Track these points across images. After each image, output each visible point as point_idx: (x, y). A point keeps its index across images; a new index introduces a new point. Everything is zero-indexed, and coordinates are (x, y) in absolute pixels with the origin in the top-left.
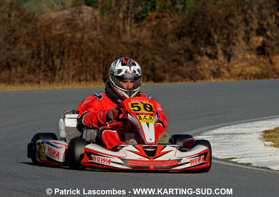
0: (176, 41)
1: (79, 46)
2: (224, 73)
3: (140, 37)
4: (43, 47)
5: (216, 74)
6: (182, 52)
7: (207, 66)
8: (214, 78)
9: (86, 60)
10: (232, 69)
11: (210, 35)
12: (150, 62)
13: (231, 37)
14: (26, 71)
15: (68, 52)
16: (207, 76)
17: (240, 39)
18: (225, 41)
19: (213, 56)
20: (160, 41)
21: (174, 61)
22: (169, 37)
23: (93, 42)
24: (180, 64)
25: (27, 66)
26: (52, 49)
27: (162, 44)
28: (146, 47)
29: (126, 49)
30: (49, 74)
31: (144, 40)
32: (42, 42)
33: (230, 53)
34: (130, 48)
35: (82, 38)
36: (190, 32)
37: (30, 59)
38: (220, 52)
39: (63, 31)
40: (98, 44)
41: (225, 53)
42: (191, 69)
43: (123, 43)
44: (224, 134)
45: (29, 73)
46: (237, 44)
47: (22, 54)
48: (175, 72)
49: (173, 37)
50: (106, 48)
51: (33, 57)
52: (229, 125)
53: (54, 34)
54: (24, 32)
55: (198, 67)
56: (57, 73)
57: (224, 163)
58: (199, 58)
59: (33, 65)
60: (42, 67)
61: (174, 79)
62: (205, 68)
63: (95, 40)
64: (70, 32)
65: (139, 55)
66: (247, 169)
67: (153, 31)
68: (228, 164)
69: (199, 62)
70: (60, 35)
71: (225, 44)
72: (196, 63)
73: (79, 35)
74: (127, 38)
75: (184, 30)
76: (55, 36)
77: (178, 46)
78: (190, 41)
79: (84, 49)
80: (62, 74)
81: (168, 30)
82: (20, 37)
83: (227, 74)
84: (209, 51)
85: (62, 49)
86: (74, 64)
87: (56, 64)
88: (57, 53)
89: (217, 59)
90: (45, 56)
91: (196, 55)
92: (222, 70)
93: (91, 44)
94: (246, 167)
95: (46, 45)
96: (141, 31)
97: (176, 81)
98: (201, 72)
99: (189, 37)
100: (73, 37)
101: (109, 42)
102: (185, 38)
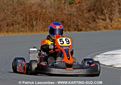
0: (87, 13)
1: (44, 15)
2: (109, 27)
3: (71, 12)
4: (28, 16)
5: (106, 28)
6: (90, 18)
7: (101, 24)
8: (105, 29)
9: (47, 21)
10: (113, 25)
11: (103, 10)
12: (76, 22)
13: (112, 11)
14: (21, 27)
15: (39, 18)
16: (102, 28)
17: (116, 12)
18: (110, 13)
19: (104, 20)
20: (80, 13)
21: (87, 22)
22: (84, 11)
23: (50, 13)
24: (89, 23)
25: (21, 25)
26: (32, 17)
27: (82, 14)
28: (74, 16)
29: (65, 17)
30: (31, 28)
31: (73, 12)
32: (28, 14)
33: (112, 18)
34: (67, 16)
35: (46, 12)
36: (94, 9)
37: (22, 21)
38: (107, 18)
39: (37, 9)
40: (53, 15)
41: (110, 18)
42: (94, 25)
43: (64, 14)
44: (109, 55)
45: (22, 27)
46: (115, 14)
47: (19, 19)
48: (87, 27)
49: (86, 11)
50: (56, 16)
51: (24, 21)
52: (111, 50)
54: (20, 9)
55: (98, 25)
56: (34, 27)
57: (109, 67)
58: (98, 20)
59: (23, 24)
60: (28, 25)
61: (87, 30)
62: (100, 25)
63: (52, 13)
64: (40, 10)
65: (71, 19)
67: (77, 9)
68: (111, 68)
69: (98, 22)
70: (36, 11)
71: (109, 14)
72: (97, 23)
73: (44, 11)
74: (66, 12)
75: (91, 8)
76: (34, 11)
77: (89, 16)
78: (94, 13)
79: (47, 17)
80: (37, 28)
81: (84, 8)
82: (18, 12)
83: (111, 28)
84: (102, 18)
85: (36, 17)
86: (42, 24)
87: (34, 23)
88: (34, 18)
89: (106, 21)
90: (29, 20)
91: (96, 19)
93: (49, 14)
94: (119, 69)
95: (29, 15)
96: (72, 9)
97: (88, 31)
98: (99, 27)
99: (93, 11)
100: (42, 12)
101: (58, 13)
102: (92, 12)
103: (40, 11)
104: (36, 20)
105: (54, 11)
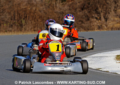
0: (81, 11)
1: (34, 14)
2: (104, 27)
3: (63, 10)
4: (16, 14)
5: (100, 28)
6: (84, 17)
7: (96, 24)
9: (37, 20)
10: (108, 25)
11: (97, 8)
13: (107, 10)
14: (8, 26)
15: (28, 16)
17: (112, 10)
21: (80, 21)
22: (78, 10)
23: (41, 12)
24: (83, 22)
25: (9, 24)
26: (21, 15)
27: (74, 13)
29: (56, 15)
30: (19, 27)
31: (65, 11)
32: (16, 12)
33: (107, 17)
34: (59, 15)
35: (36, 10)
36: (88, 7)
37: (10, 20)
38: (102, 17)
40: (43, 13)
41: (104, 17)
43: (55, 12)
44: (97, 57)
46: (111, 13)
47: (6, 18)
48: (80, 27)
49: (80, 9)
50: (47, 15)
51: (12, 19)
52: (100, 53)
53: (22, 8)
54: (8, 7)
55: (92, 24)
56: (23, 27)
57: (95, 71)
59: (11, 23)
60: (16, 24)
61: (80, 30)
63: (42, 11)
64: (30, 7)
66: (106, 74)
67: (70, 6)
69: (92, 21)
70: (25, 8)
73: (34, 8)
74: (57, 10)
76: (23, 9)
77: (82, 14)
80: (26, 27)
81: (77, 6)
83: (106, 27)
84: (96, 16)
85: (26, 15)
86: (32, 23)
87: (23, 22)
88: (23, 17)
89: (101, 20)
90: (17, 18)
91: (91, 18)
92: (103, 25)
94: (106, 73)
95: (18, 13)
96: (64, 6)
98: (93, 27)
99: (87, 9)
100: (31, 9)
101: (48, 12)
102: (85, 10)
103: (29, 9)
104: (25, 19)
105: (45, 9)
